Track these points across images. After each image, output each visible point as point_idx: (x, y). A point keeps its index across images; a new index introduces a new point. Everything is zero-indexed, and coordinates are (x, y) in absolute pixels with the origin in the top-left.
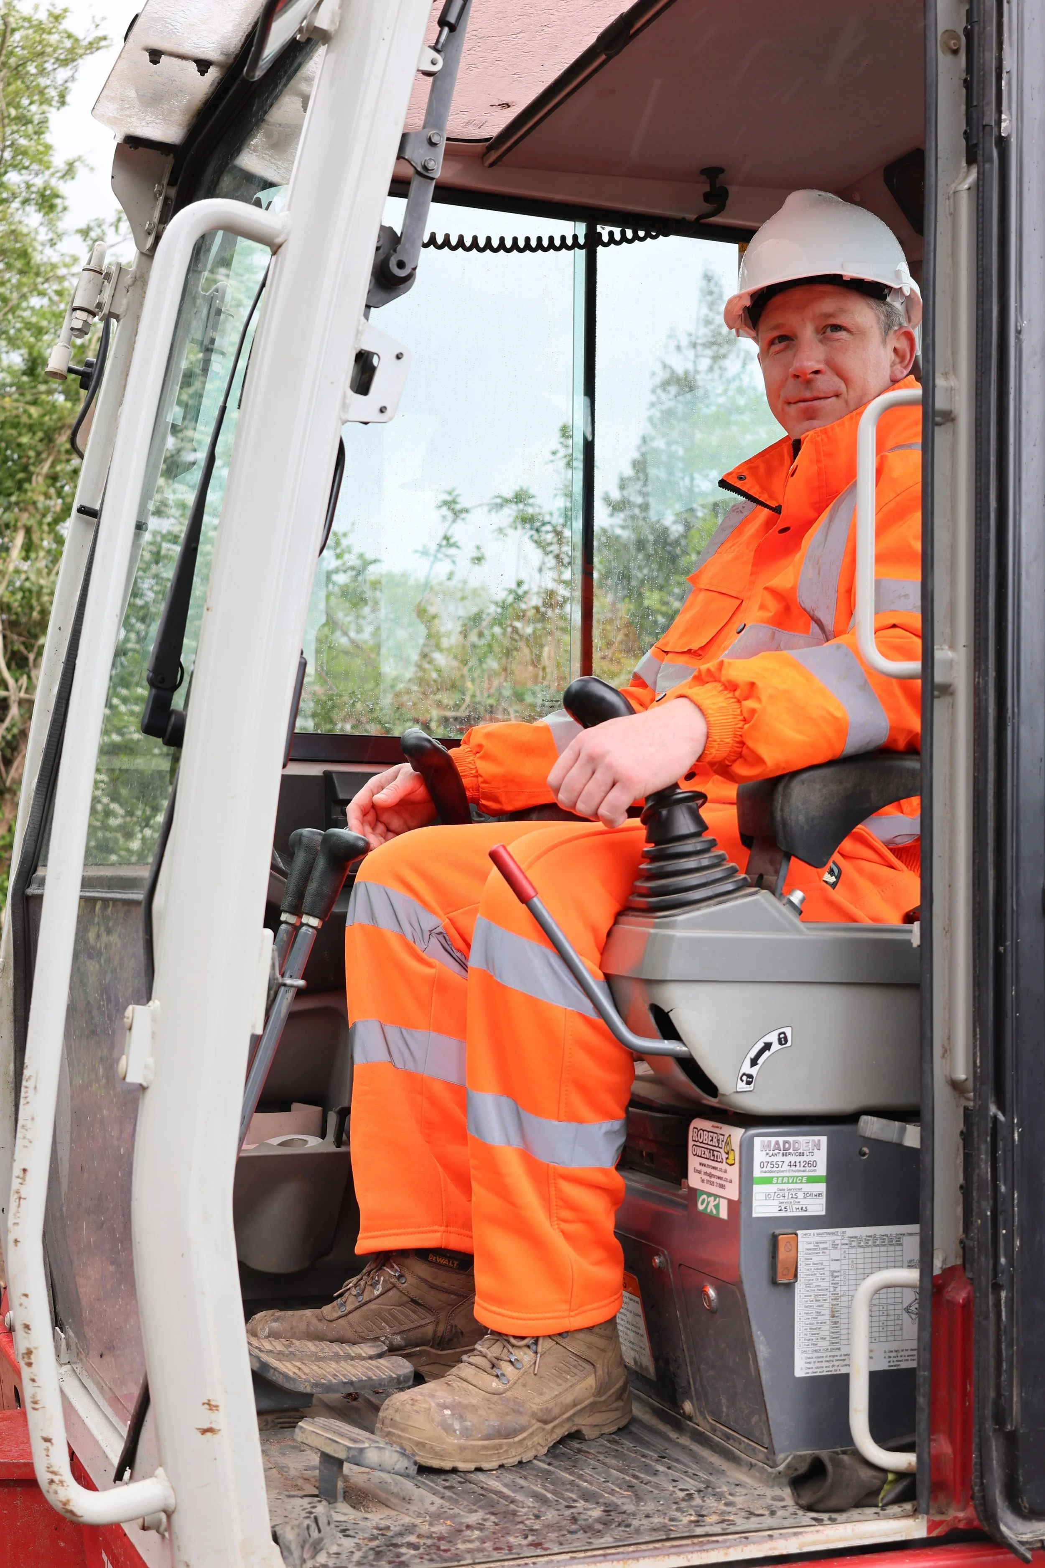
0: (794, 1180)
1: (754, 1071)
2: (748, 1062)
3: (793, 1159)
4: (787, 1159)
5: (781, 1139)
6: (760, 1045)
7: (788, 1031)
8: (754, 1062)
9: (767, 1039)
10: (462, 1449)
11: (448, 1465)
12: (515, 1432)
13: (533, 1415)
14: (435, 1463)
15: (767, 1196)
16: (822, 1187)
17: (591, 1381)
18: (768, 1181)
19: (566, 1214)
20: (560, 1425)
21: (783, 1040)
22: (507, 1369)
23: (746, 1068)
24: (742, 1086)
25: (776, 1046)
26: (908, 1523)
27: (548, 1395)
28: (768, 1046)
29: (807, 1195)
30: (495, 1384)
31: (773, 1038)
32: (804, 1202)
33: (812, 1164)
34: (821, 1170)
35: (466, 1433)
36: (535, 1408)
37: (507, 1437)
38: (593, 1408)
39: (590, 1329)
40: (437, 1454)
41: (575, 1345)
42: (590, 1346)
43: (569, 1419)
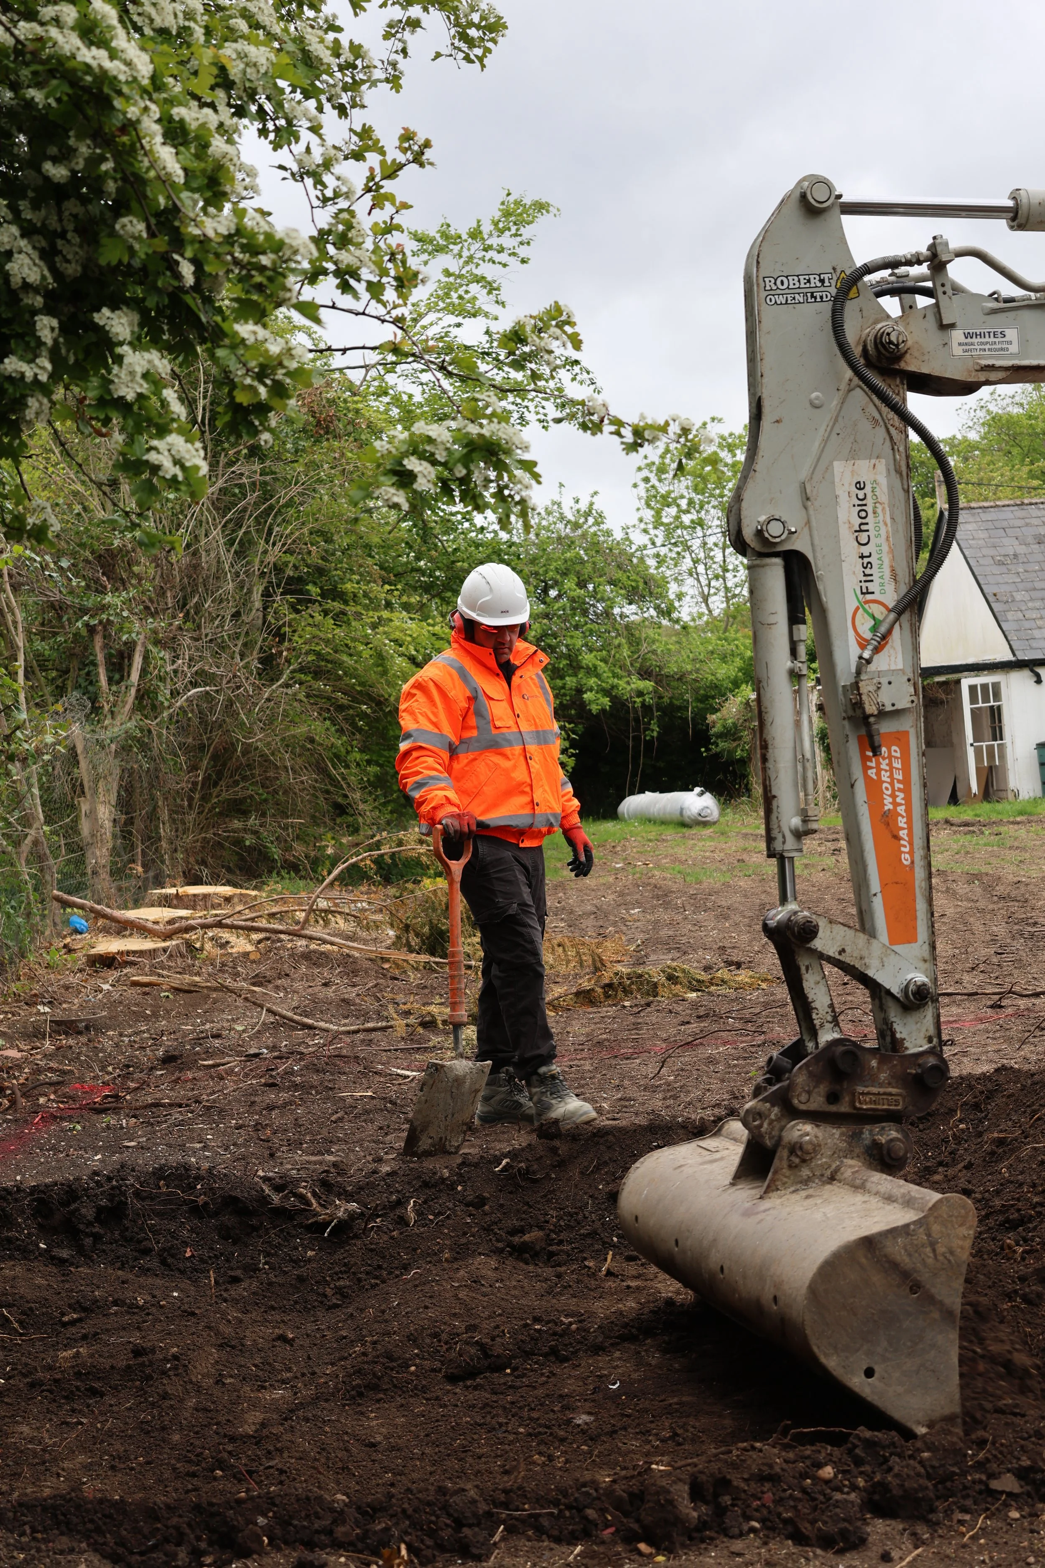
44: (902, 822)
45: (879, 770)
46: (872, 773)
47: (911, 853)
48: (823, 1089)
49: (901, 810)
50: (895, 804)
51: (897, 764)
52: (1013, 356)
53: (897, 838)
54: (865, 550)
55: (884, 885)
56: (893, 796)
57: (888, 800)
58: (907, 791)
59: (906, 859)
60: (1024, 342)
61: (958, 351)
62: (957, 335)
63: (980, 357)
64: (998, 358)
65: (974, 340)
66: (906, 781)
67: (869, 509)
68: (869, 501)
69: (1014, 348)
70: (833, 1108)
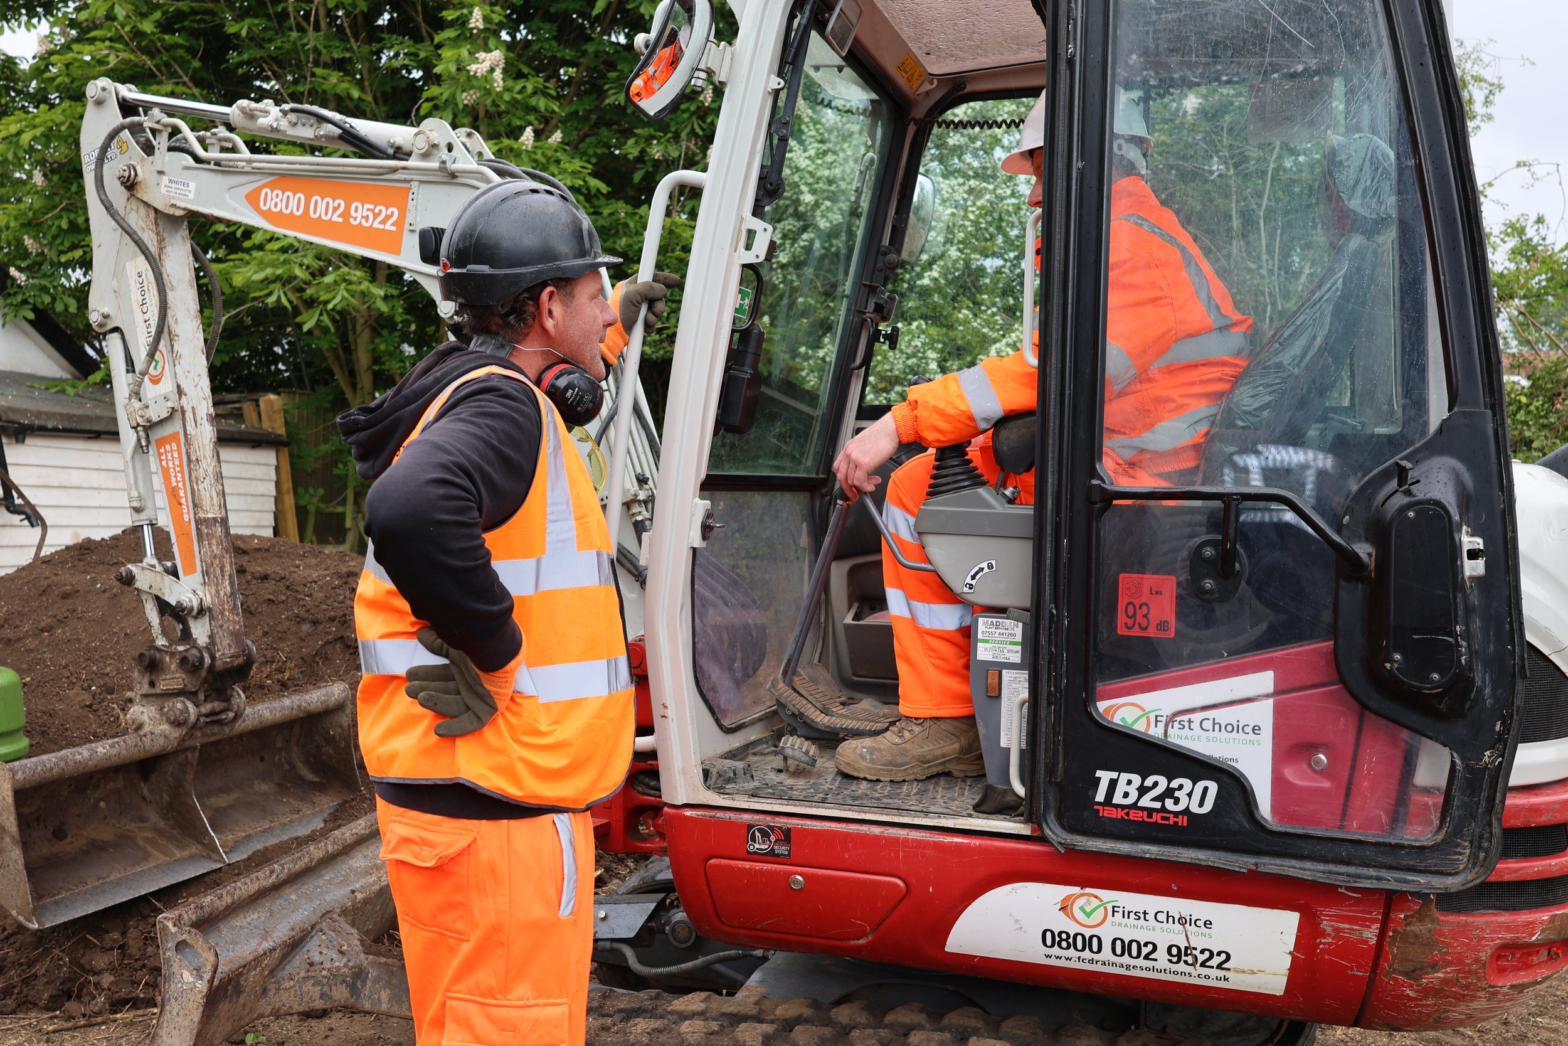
0: (1002, 642)
1: (973, 582)
2: (969, 577)
3: (1002, 631)
4: (998, 631)
5: (995, 620)
6: (976, 569)
7: (994, 562)
8: (973, 578)
9: (981, 566)
10: (869, 769)
11: (862, 776)
12: (902, 765)
13: (914, 757)
14: (855, 774)
15: (986, 649)
16: (1019, 648)
17: (957, 746)
18: (987, 641)
19: (931, 653)
20: (936, 765)
21: (990, 567)
22: (907, 734)
23: (969, 580)
24: (966, 590)
25: (986, 570)
26: (1022, 825)
27: (926, 749)
28: (982, 569)
29: (1009, 651)
30: (898, 740)
31: (984, 565)
32: (1008, 655)
33: (1015, 635)
34: (1019, 638)
35: (872, 761)
36: (915, 754)
37: (896, 766)
38: (958, 760)
39: (955, 718)
40: (856, 770)
41: (944, 726)
42: (956, 727)
43: (941, 764)
44: (182, 493)
45: (167, 460)
46: (164, 463)
47: (188, 513)
48: (146, 680)
49: (180, 485)
50: (177, 482)
51: (176, 455)
52: (190, 201)
53: (180, 504)
54: (146, 317)
55: (177, 537)
56: (176, 477)
57: (174, 479)
58: (182, 472)
59: (186, 516)
60: (198, 193)
61: (163, 190)
62: (165, 180)
63: (173, 198)
64: (182, 200)
65: (174, 185)
66: (181, 466)
67: (145, 288)
68: (145, 284)
69: (191, 196)
70: (153, 691)
